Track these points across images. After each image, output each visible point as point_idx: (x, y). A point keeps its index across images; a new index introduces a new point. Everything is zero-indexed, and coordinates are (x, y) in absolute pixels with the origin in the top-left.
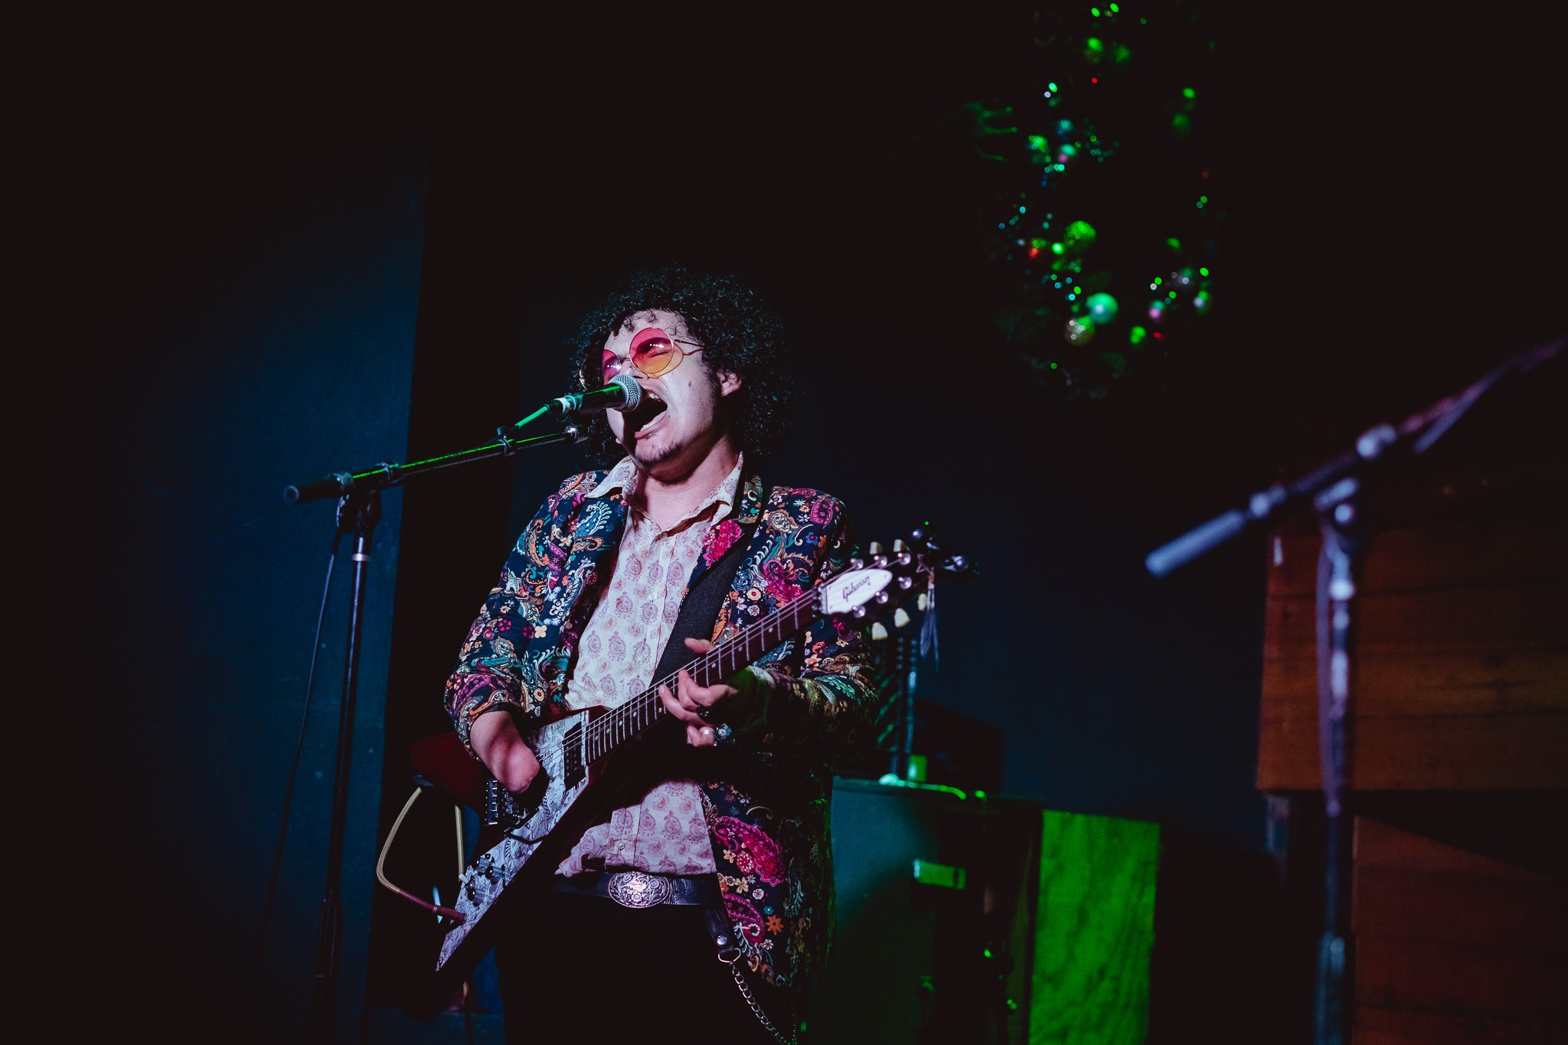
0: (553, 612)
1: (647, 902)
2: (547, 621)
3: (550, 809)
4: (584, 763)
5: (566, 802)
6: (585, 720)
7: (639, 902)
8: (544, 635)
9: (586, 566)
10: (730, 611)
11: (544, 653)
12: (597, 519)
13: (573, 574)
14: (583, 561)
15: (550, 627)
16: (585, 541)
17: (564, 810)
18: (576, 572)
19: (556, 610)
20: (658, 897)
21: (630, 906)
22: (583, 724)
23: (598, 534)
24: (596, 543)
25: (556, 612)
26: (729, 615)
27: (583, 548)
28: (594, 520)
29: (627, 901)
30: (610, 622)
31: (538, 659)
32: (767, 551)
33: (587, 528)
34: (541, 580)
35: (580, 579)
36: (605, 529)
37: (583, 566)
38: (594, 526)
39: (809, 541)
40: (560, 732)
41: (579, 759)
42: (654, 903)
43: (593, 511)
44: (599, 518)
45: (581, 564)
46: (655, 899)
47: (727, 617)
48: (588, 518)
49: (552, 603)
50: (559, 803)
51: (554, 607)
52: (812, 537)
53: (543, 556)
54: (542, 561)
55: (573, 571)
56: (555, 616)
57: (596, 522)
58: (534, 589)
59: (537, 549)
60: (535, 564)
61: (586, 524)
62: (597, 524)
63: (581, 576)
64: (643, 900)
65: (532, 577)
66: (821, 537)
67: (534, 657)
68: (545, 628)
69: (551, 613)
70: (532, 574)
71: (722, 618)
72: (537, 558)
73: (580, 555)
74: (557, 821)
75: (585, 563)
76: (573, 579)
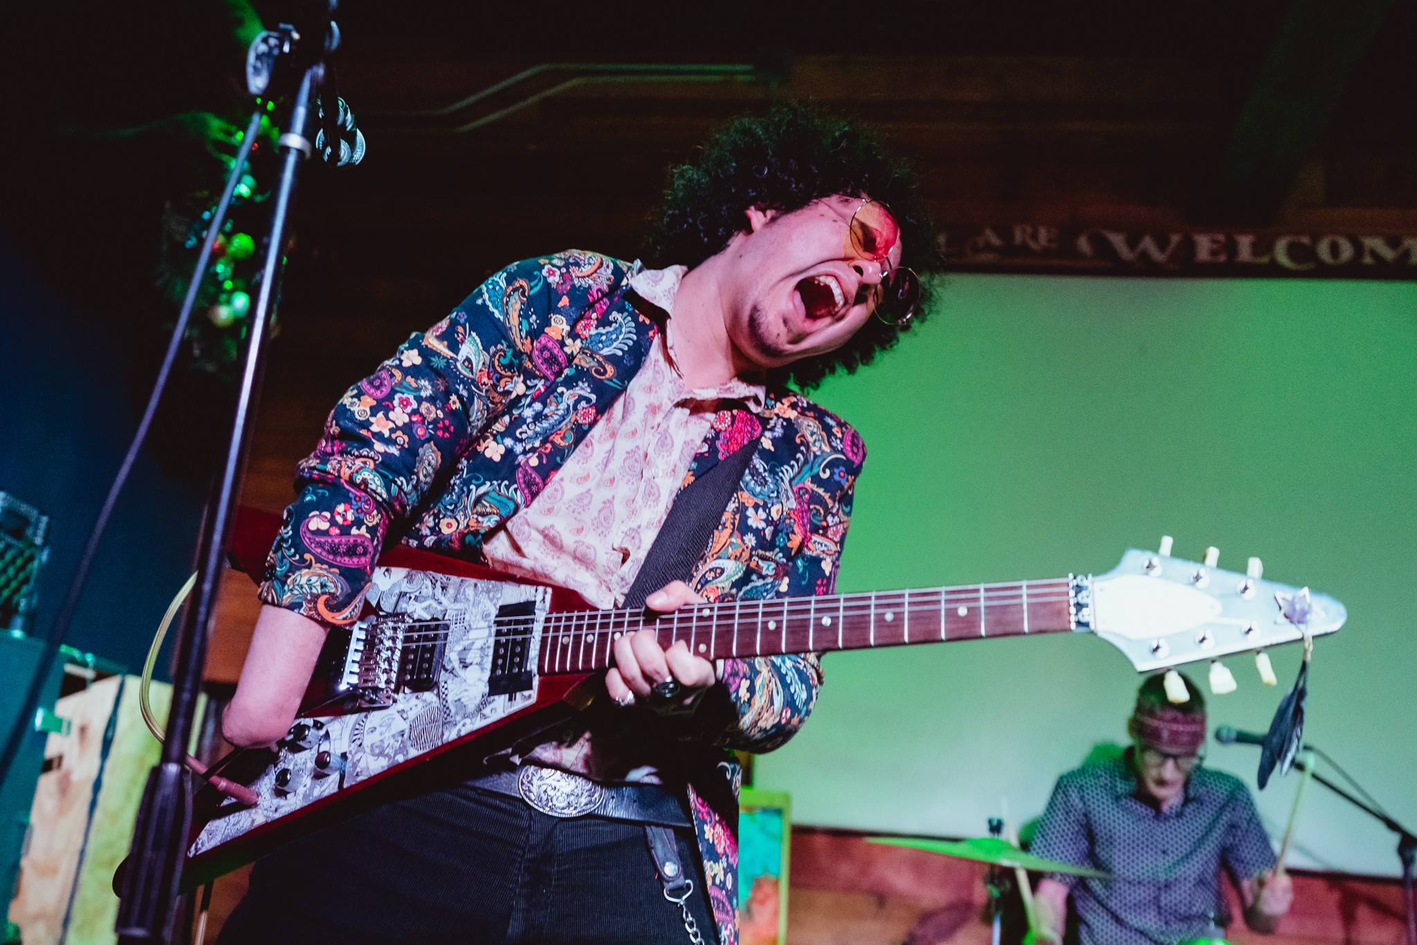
0: (521, 433)
1: (575, 808)
2: (509, 442)
3: (453, 711)
4: (532, 666)
5: (486, 711)
6: (544, 600)
7: (563, 808)
8: (497, 458)
9: (582, 393)
10: (737, 517)
11: (488, 483)
12: (617, 338)
13: (562, 393)
14: (580, 383)
15: (509, 452)
16: (593, 358)
17: (479, 723)
18: (567, 393)
19: (526, 432)
20: (590, 802)
21: (550, 813)
22: (538, 605)
23: (611, 359)
24: (605, 371)
25: (524, 436)
26: (737, 522)
27: (587, 366)
28: (614, 337)
29: (546, 805)
30: (612, 481)
31: (478, 487)
32: (796, 469)
33: (601, 342)
34: (510, 370)
35: (569, 406)
36: (622, 357)
37: (578, 391)
38: (610, 345)
39: (836, 477)
40: (491, 600)
41: (524, 655)
42: (584, 810)
43: (616, 322)
44: (621, 337)
45: (577, 385)
46: (586, 804)
47: (733, 524)
48: (608, 329)
49: (524, 421)
50: (471, 707)
51: (525, 427)
52: (842, 474)
53: (526, 338)
54: (523, 344)
55: (564, 389)
56: (521, 441)
57: (615, 340)
58: (498, 380)
59: (520, 323)
60: (512, 345)
61: (602, 335)
62: (615, 344)
63: (571, 402)
64: (569, 805)
65: (502, 359)
66: (850, 477)
67: (474, 481)
68: (502, 450)
69: (517, 433)
70: (505, 356)
71: (728, 524)
72: (519, 336)
73: (582, 374)
74: (463, 733)
75: (582, 389)
76: (559, 399)
